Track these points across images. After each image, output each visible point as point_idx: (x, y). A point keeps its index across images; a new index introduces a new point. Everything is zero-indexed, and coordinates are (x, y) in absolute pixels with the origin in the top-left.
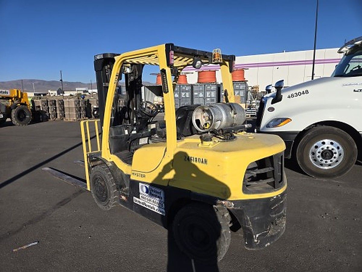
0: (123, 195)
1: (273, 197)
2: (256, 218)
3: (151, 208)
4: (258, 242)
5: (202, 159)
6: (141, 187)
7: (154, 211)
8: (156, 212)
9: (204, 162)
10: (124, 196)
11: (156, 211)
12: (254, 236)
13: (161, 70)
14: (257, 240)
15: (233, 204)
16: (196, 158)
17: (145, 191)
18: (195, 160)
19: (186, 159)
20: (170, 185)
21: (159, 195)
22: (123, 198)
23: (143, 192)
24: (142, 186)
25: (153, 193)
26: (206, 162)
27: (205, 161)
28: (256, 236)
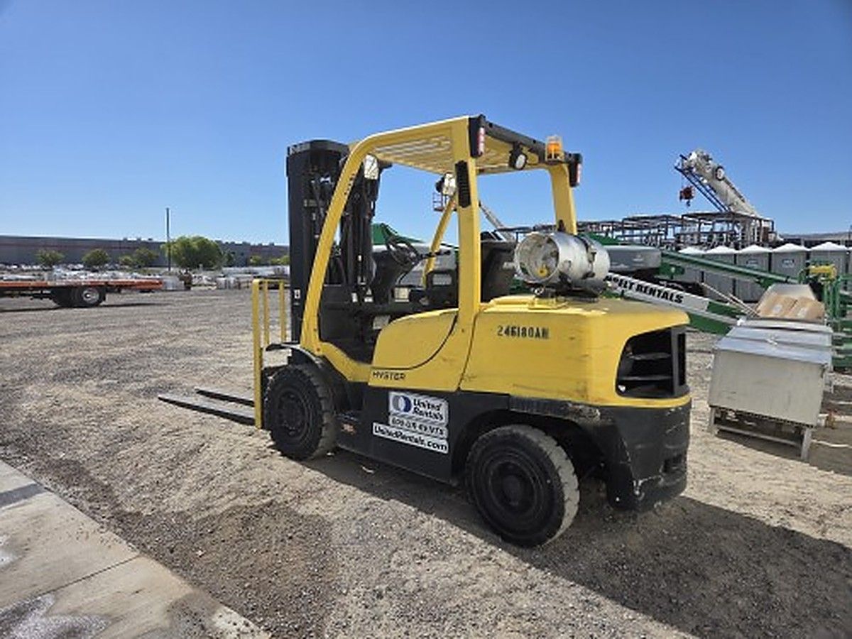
0: (346, 423)
1: (669, 409)
2: (639, 446)
3: (416, 441)
4: (640, 495)
5: (538, 329)
6: (394, 400)
7: (423, 446)
8: (426, 449)
9: (541, 335)
10: (351, 425)
11: (427, 447)
12: (635, 484)
13: (456, 165)
14: (640, 491)
15: (597, 411)
16: (524, 329)
17: (402, 408)
18: (521, 331)
19: (503, 332)
20: (462, 388)
21: (436, 412)
22: (348, 428)
23: (399, 409)
24: (397, 398)
25: (421, 409)
26: (545, 333)
27: (543, 333)
28: (637, 483)
